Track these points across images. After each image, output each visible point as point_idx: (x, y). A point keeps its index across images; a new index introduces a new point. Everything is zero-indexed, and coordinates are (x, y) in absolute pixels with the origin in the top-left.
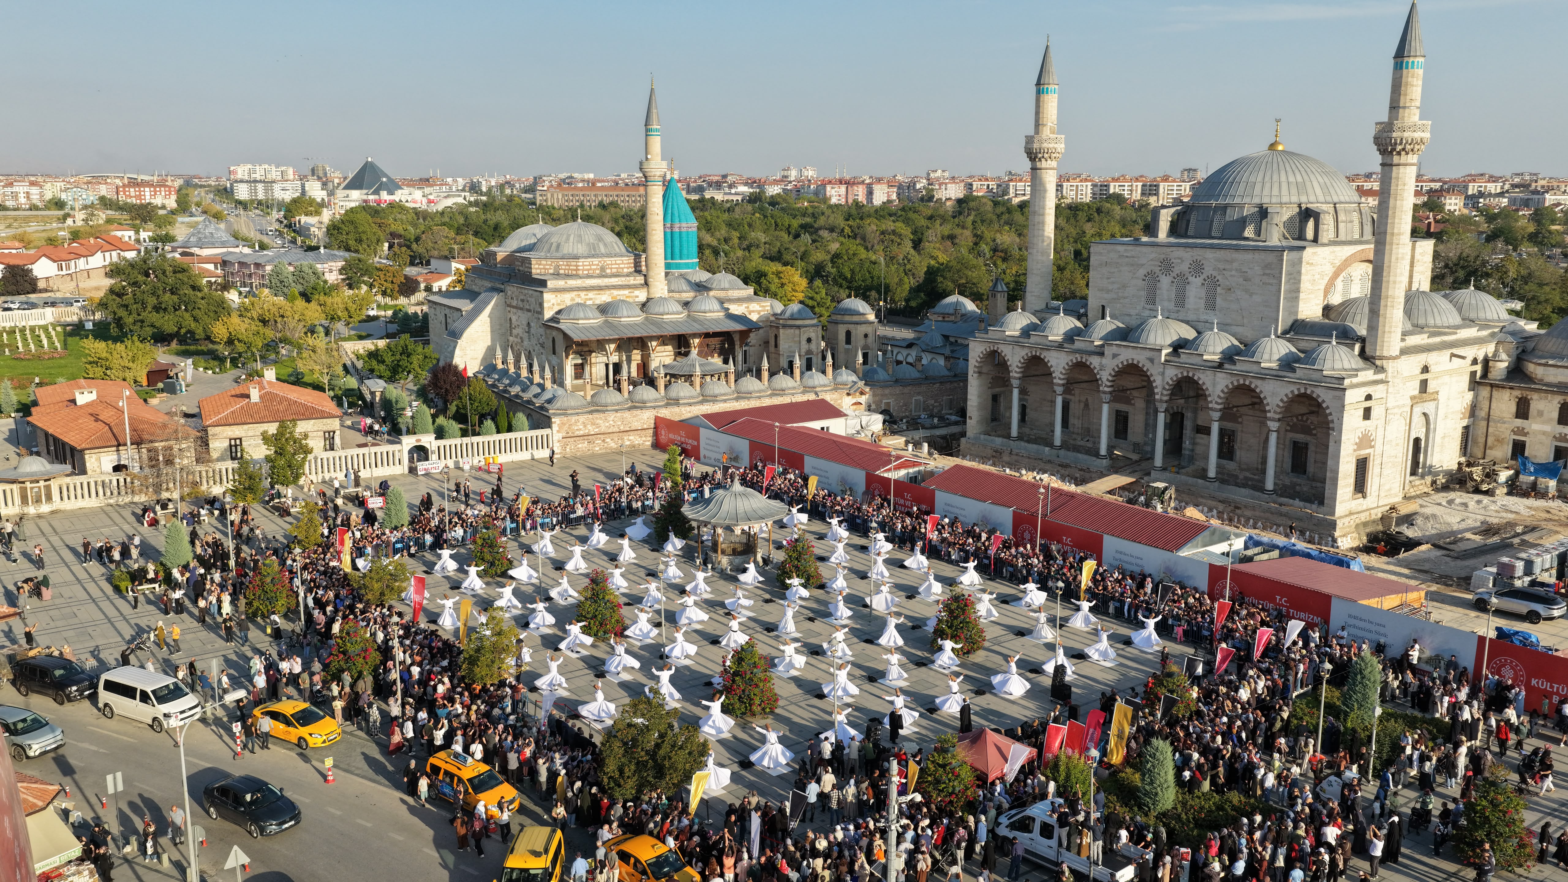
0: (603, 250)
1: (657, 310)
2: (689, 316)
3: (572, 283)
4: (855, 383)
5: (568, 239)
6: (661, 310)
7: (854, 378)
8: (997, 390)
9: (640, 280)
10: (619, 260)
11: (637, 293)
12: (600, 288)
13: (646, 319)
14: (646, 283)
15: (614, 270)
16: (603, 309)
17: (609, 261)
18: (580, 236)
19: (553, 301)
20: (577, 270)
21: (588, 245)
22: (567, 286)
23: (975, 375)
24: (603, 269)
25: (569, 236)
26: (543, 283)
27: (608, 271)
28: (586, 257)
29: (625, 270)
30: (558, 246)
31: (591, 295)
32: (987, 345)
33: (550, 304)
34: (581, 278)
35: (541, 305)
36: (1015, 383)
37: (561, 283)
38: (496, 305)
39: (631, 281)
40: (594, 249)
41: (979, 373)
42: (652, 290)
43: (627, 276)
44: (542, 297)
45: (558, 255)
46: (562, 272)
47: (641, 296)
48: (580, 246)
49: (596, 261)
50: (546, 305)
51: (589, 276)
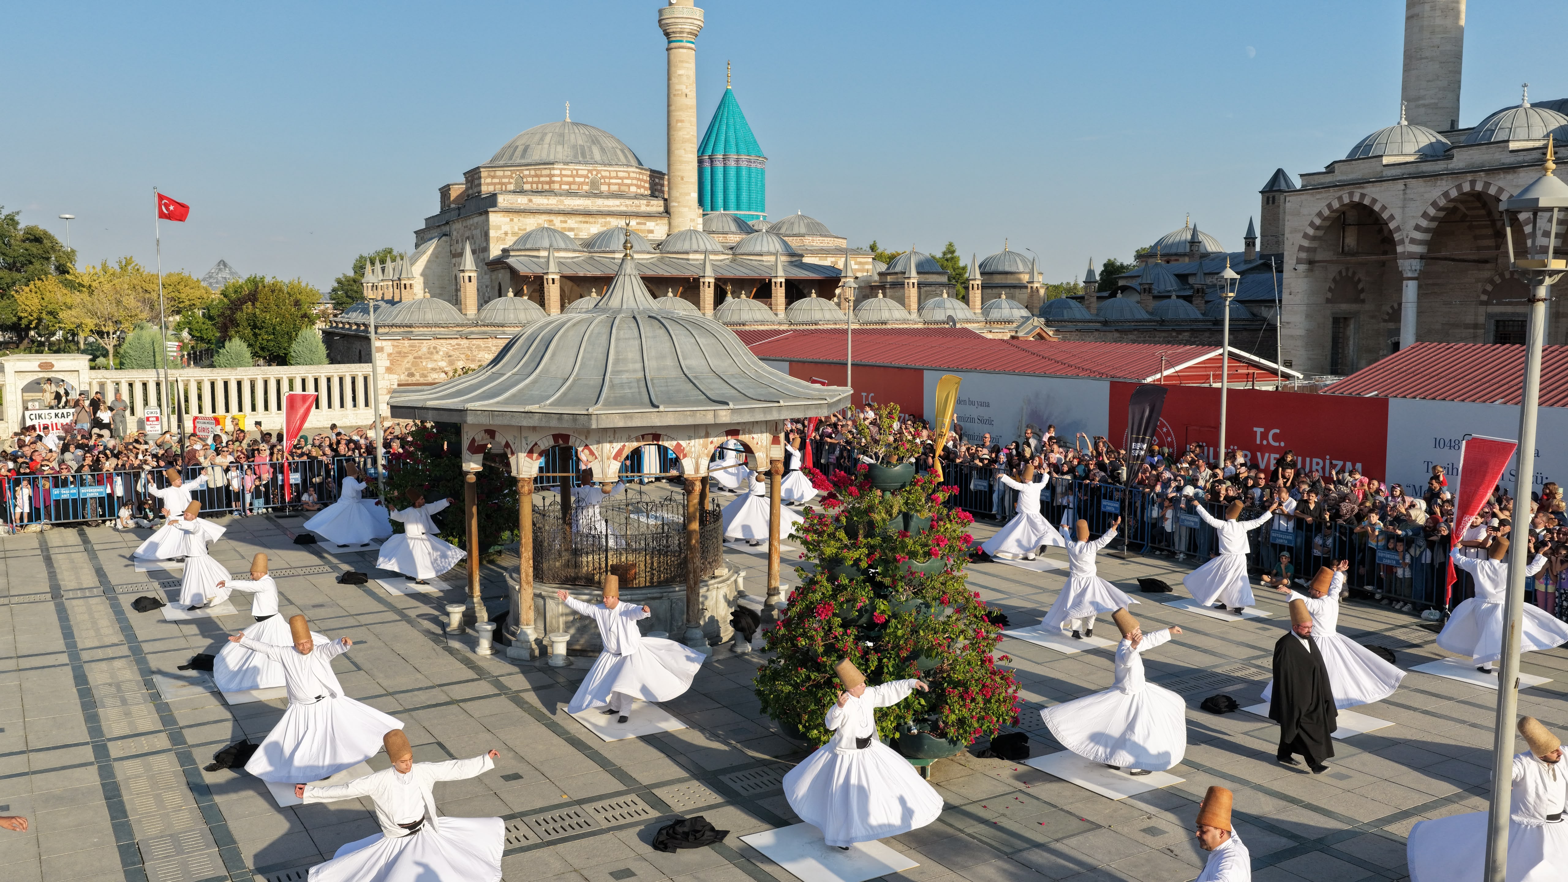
0: (597, 155)
1: (678, 247)
2: (733, 261)
3: (540, 201)
4: (1028, 318)
5: (542, 139)
6: (686, 247)
7: (1025, 313)
8: (1344, 307)
9: (657, 206)
10: (622, 171)
11: (650, 224)
12: (587, 214)
13: (661, 260)
14: (667, 211)
15: (614, 188)
16: (589, 245)
17: (605, 171)
18: (562, 135)
19: (506, 228)
20: (551, 182)
21: (574, 147)
22: (532, 206)
23: (1302, 268)
24: (594, 184)
25: (544, 135)
26: (492, 199)
27: (604, 188)
28: (566, 163)
29: (633, 189)
30: (525, 150)
31: (572, 222)
32: (1333, 194)
33: (500, 233)
34: (556, 195)
35: (486, 235)
36: (1409, 267)
37: (521, 201)
38: (435, 255)
39: (643, 206)
40: (583, 155)
41: (1311, 262)
42: (676, 221)
43: (636, 197)
44: (487, 220)
45: (523, 161)
46: (527, 187)
47: (658, 230)
48: (559, 148)
49: (583, 169)
50: (492, 233)
51: (570, 194)
